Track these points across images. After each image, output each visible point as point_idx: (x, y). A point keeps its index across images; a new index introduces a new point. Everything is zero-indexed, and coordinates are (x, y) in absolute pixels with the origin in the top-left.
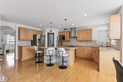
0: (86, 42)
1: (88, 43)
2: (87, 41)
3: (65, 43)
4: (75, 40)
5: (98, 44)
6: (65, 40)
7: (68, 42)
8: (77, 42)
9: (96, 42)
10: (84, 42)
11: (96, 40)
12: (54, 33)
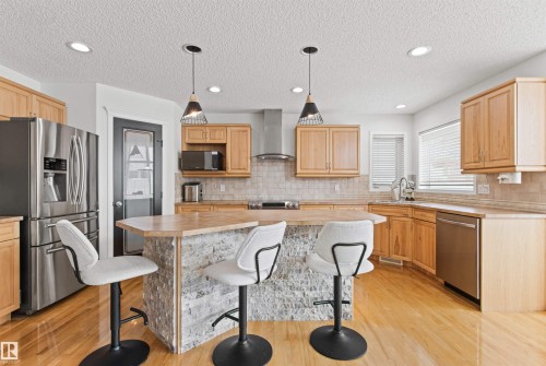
0: (328, 183)
1: (337, 187)
2: (331, 178)
3: (223, 188)
4: (278, 174)
5: (372, 189)
6: (229, 170)
7: (238, 183)
8: (288, 184)
9: (368, 182)
10: (320, 184)
11: (368, 176)
12: (160, 126)
